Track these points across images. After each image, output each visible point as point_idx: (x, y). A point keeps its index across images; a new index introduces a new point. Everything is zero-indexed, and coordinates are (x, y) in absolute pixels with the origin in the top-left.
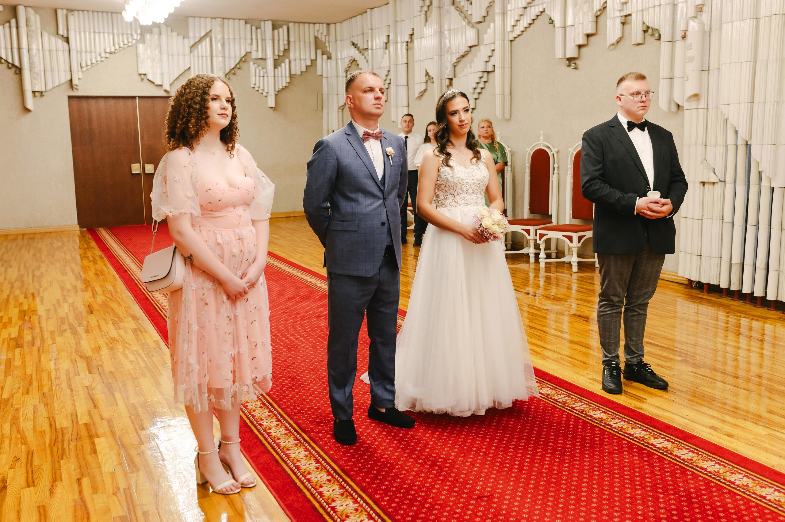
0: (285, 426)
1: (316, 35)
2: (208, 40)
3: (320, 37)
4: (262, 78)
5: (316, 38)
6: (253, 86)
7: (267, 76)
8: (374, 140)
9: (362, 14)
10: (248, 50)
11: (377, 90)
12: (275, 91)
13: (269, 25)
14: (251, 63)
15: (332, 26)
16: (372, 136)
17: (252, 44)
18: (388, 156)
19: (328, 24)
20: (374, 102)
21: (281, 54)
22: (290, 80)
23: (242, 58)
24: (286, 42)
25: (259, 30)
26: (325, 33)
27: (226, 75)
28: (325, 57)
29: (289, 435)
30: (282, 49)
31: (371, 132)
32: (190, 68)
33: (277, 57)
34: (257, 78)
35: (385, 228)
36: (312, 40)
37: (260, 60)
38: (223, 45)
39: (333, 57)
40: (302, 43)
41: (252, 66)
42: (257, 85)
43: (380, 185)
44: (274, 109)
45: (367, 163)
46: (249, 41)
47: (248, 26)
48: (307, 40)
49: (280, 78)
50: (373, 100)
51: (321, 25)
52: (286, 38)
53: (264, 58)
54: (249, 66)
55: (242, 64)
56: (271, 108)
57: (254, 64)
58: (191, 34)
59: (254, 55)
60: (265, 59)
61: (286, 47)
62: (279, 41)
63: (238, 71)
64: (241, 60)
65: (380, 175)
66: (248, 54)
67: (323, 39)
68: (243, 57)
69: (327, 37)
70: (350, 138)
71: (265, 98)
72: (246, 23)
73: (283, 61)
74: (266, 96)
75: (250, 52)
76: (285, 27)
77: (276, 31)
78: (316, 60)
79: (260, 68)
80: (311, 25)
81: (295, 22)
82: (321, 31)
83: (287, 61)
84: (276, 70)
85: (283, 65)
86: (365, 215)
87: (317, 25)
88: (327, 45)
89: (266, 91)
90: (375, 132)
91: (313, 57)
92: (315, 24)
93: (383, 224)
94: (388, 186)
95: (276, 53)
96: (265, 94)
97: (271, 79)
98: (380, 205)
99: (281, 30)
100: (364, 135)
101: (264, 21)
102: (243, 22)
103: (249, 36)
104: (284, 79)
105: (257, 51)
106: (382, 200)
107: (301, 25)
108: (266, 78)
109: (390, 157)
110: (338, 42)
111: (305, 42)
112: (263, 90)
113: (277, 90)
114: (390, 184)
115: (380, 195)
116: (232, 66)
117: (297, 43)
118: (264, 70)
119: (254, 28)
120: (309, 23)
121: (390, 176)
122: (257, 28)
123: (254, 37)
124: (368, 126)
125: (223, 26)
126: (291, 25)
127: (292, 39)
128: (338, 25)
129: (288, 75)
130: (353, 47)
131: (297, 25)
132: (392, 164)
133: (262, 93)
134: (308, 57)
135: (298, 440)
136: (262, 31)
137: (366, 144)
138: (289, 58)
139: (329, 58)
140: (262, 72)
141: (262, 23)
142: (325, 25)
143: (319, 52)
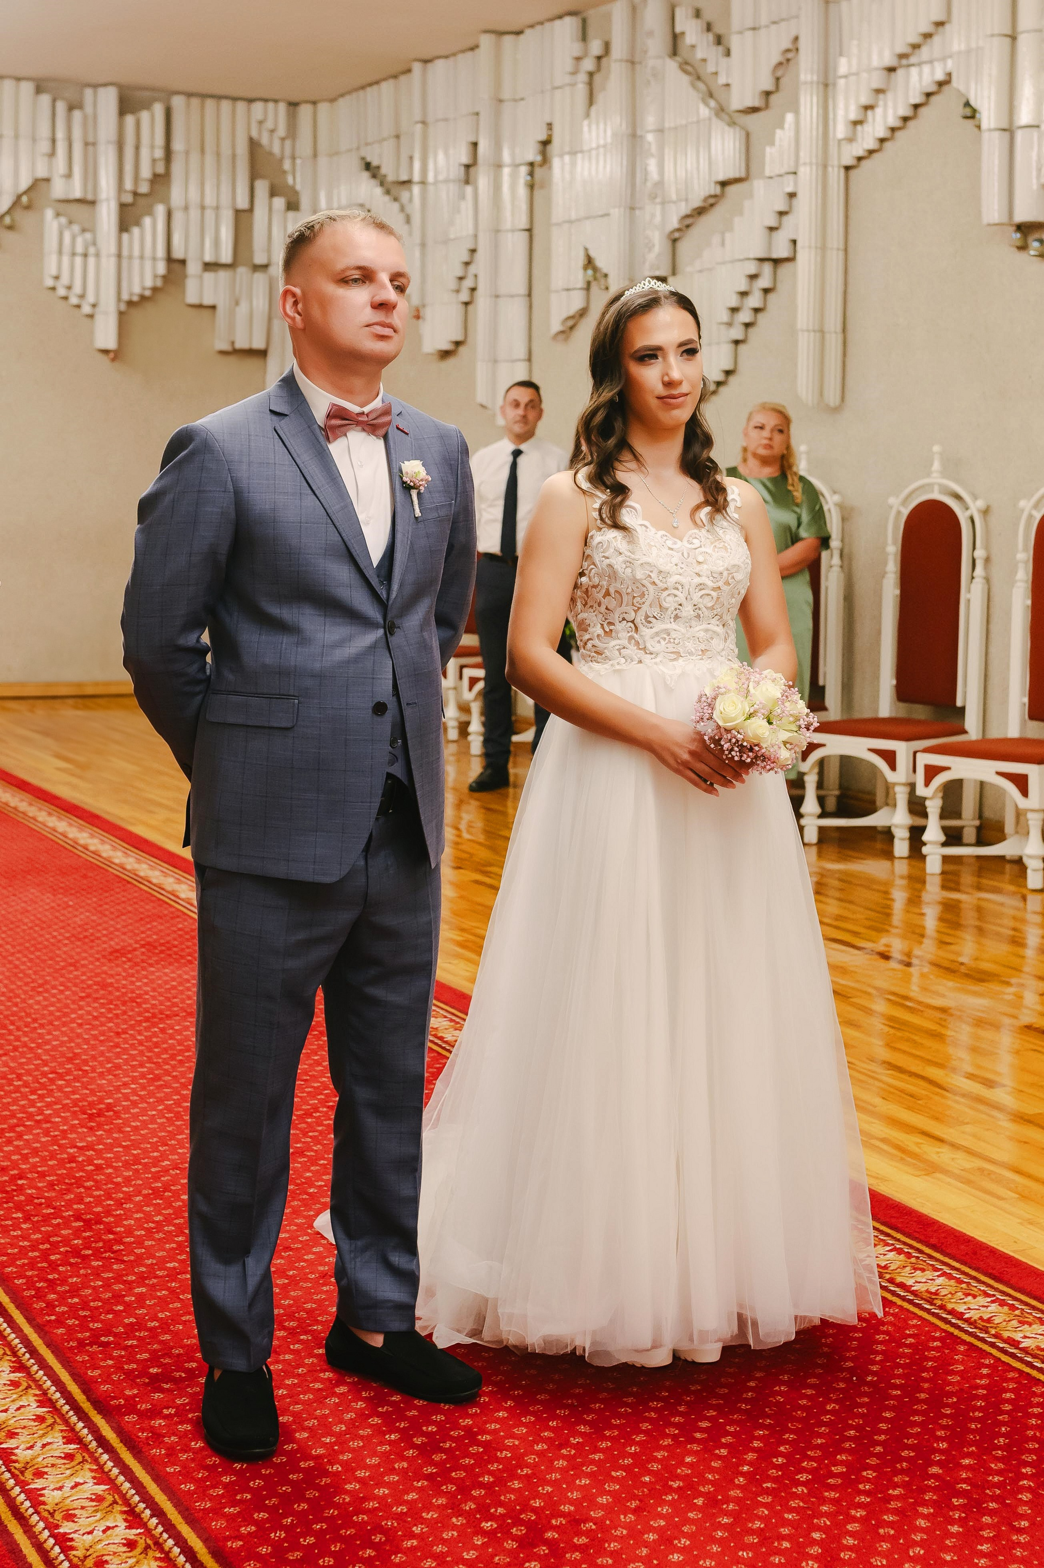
0: (40, 1387)
1: (254, 134)
3: (265, 140)
4: (78, 260)
5: (254, 145)
6: (50, 283)
7: (97, 255)
8: (364, 434)
9: (395, 77)
10: (41, 173)
11: (384, 277)
12: (119, 299)
13: (108, 99)
14: (49, 213)
15: (305, 111)
16: (358, 423)
17: (52, 154)
18: (407, 488)
19: (293, 105)
20: (369, 315)
21: (144, 188)
22: (168, 269)
23: (19, 197)
24: (159, 153)
25: (77, 114)
26: (281, 131)
28: (279, 203)
29: (50, 1421)
30: (146, 172)
31: (354, 408)
33: (128, 199)
34: (66, 259)
35: (386, 724)
36: (242, 149)
37: (75, 207)
39: (305, 200)
40: (209, 159)
41: (51, 223)
42: (65, 280)
43: (374, 581)
44: (114, 355)
45: (334, 508)
46: (44, 146)
47: (45, 99)
48: (226, 151)
49: (136, 263)
50: (369, 310)
51: (271, 105)
52: (160, 140)
53: (90, 197)
54: (41, 221)
55: (19, 214)
56: (106, 352)
57: (58, 215)
59: (58, 189)
60: (93, 203)
61: (160, 169)
62: (137, 148)
63: (6, 237)
64: (17, 203)
65: (376, 550)
66: (39, 185)
67: (276, 149)
68: (25, 193)
69: (288, 143)
70: (284, 426)
71: (87, 321)
72: (39, 90)
73: (150, 212)
74: (91, 316)
75: (47, 180)
76: (158, 109)
77: (130, 119)
78: (251, 210)
79: (76, 228)
80: (241, 106)
81: (189, 95)
82: (269, 125)
83: (160, 210)
84: (125, 236)
85: (147, 221)
86: (320, 676)
87: (258, 106)
88: (287, 165)
89: (91, 298)
90: (366, 409)
91: (242, 202)
92: (251, 101)
93: (380, 709)
94: (401, 585)
95: (129, 185)
96: (86, 309)
97: (109, 265)
98: (373, 647)
99: (145, 115)
100: (329, 416)
101: (95, 86)
102: (27, 88)
103: (44, 131)
104: (148, 264)
105: (69, 175)
106: (381, 632)
107: (210, 103)
108: (91, 260)
109: (414, 493)
110: (323, 161)
111: (218, 154)
112: (82, 296)
113: (125, 297)
114: (410, 578)
115: (372, 611)
117: (195, 157)
118: (88, 236)
119: (61, 106)
120: (235, 99)
121: (412, 552)
122: (71, 108)
123: (60, 135)
124: (347, 392)
126: (178, 102)
127: (178, 145)
128: (323, 107)
129: (161, 252)
130: (366, 175)
131: (195, 102)
132: (418, 513)
133: (78, 306)
134: (225, 200)
135: (79, 1440)
136: (85, 118)
137: (336, 449)
138: (166, 200)
139: (294, 206)
140: (79, 241)
141: (88, 92)
142: (282, 107)
143: (262, 187)
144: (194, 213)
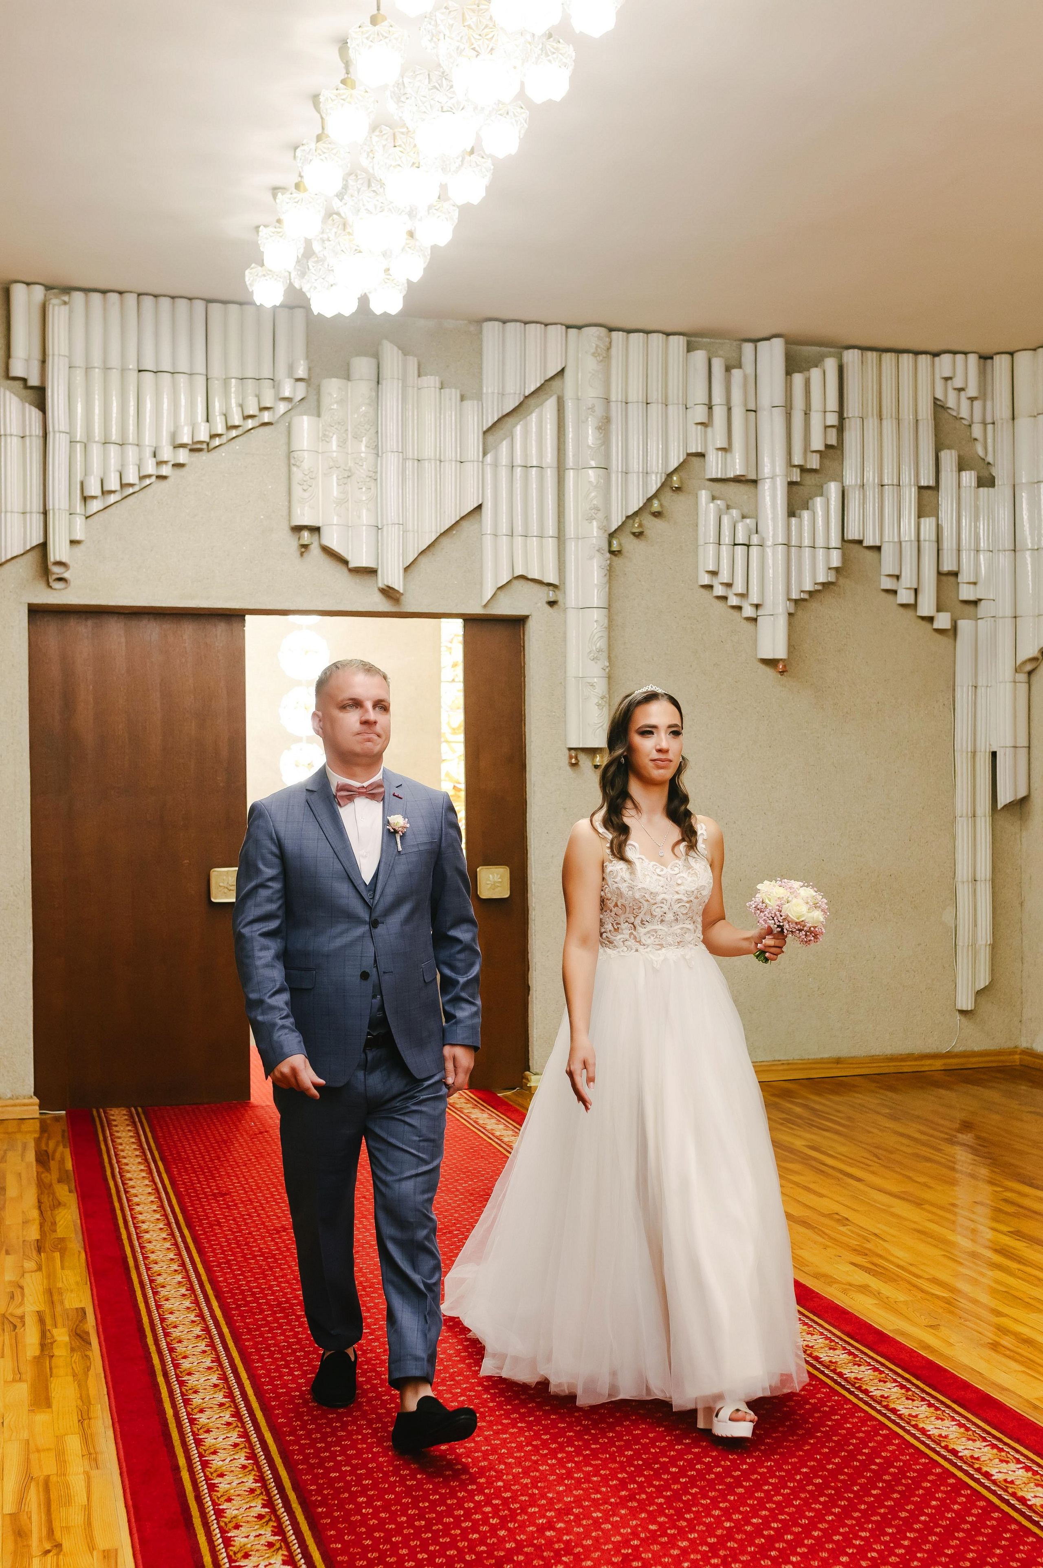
1: (939, 395)
2: (550, 405)
3: (951, 403)
4: (739, 551)
5: (939, 406)
6: (706, 580)
7: (761, 545)
10: (695, 447)
11: (368, 705)
12: (788, 598)
13: (772, 355)
14: (704, 495)
15: (1001, 363)
16: (360, 793)
17: (708, 423)
18: (392, 833)
19: (985, 358)
20: (358, 728)
21: (814, 462)
22: (845, 558)
23: (670, 475)
24: (832, 419)
25: (736, 373)
26: (972, 391)
27: (611, 536)
28: (969, 478)
30: (816, 443)
32: (480, 507)
33: (796, 475)
34: (724, 549)
35: (369, 985)
36: (926, 411)
37: (733, 488)
38: (605, 425)
39: (1001, 474)
40: (889, 425)
41: (706, 506)
42: (723, 576)
43: (364, 894)
44: (780, 667)
45: (338, 847)
46: (700, 414)
47: (700, 356)
48: (907, 415)
49: (807, 552)
51: (960, 357)
52: (832, 403)
53: (752, 476)
54: (696, 503)
55: (668, 497)
56: (771, 663)
57: (714, 498)
58: (489, 387)
59: (714, 466)
60: (755, 482)
61: (833, 441)
62: (807, 414)
63: (651, 525)
64: (664, 484)
66: (692, 460)
67: (964, 413)
68: (676, 470)
69: (977, 404)
70: (313, 798)
71: (749, 626)
72: (690, 348)
73: (820, 491)
74: (755, 620)
75: (702, 455)
76: (830, 364)
77: (798, 379)
78: (936, 488)
79: (735, 512)
80: (924, 360)
81: (863, 349)
82: (957, 382)
83: (833, 489)
84: (793, 520)
85: (819, 501)
86: (327, 955)
87: (946, 358)
88: (977, 431)
89: (754, 598)
91: (927, 480)
92: (936, 355)
93: (364, 975)
94: (382, 896)
95: (797, 460)
96: (747, 612)
97: (775, 558)
98: (362, 936)
99: (815, 374)
100: (338, 790)
101: (756, 341)
102: (678, 343)
103: (699, 394)
104: (821, 553)
105: (727, 449)
106: (367, 926)
107: (888, 357)
108: (754, 550)
109: (398, 836)
110: (1023, 423)
111: (898, 419)
112: (743, 596)
113: (795, 595)
114: (392, 891)
115: (364, 914)
116: (634, 507)
117: (871, 423)
118: (750, 522)
119: (718, 365)
120: (917, 353)
121: (393, 874)
122: (728, 369)
123: (718, 398)
124: (352, 775)
125: (605, 355)
126: (851, 357)
127: (853, 409)
128: (1023, 359)
129: (835, 541)
131: (871, 356)
132: (400, 849)
133: (739, 608)
134: (906, 475)
136: (745, 377)
137: (345, 810)
138: (839, 478)
139: (986, 481)
140: (740, 527)
141: (748, 348)
142: (973, 359)
143: (949, 458)
144: (872, 493)
